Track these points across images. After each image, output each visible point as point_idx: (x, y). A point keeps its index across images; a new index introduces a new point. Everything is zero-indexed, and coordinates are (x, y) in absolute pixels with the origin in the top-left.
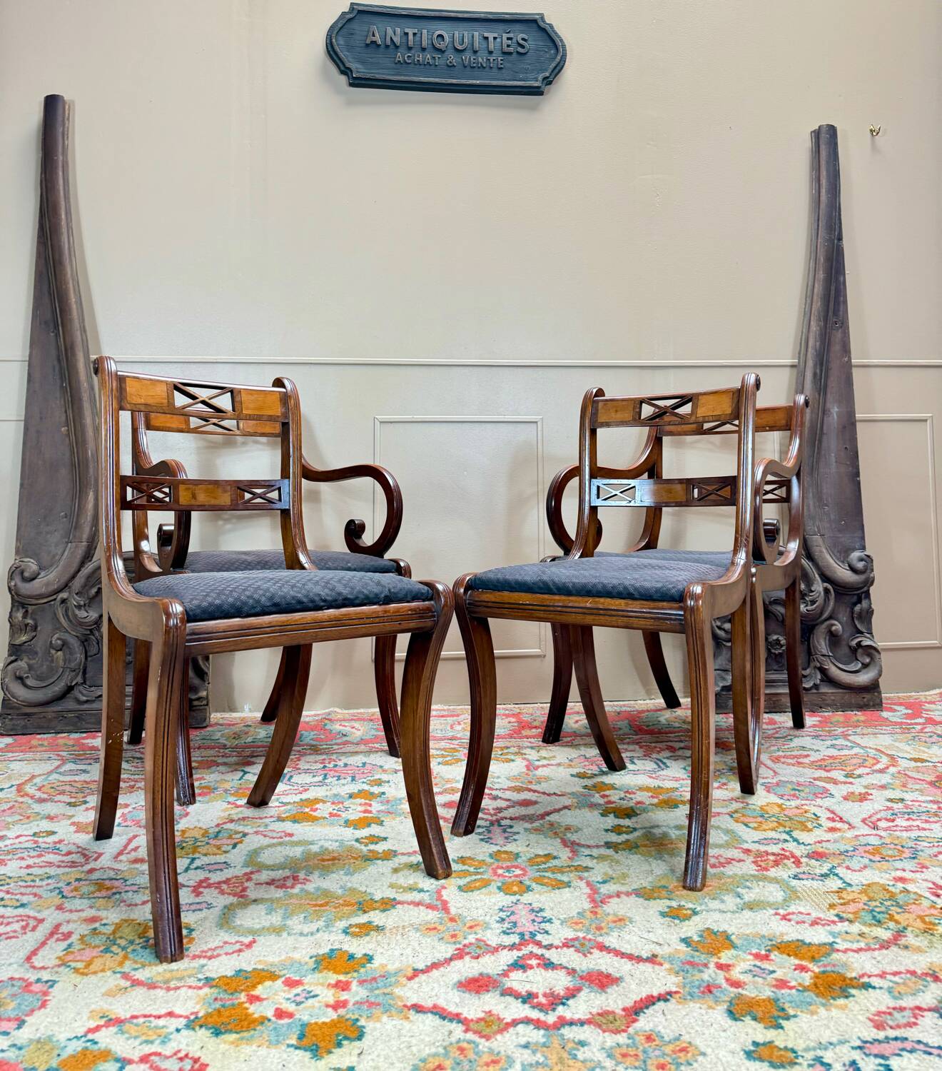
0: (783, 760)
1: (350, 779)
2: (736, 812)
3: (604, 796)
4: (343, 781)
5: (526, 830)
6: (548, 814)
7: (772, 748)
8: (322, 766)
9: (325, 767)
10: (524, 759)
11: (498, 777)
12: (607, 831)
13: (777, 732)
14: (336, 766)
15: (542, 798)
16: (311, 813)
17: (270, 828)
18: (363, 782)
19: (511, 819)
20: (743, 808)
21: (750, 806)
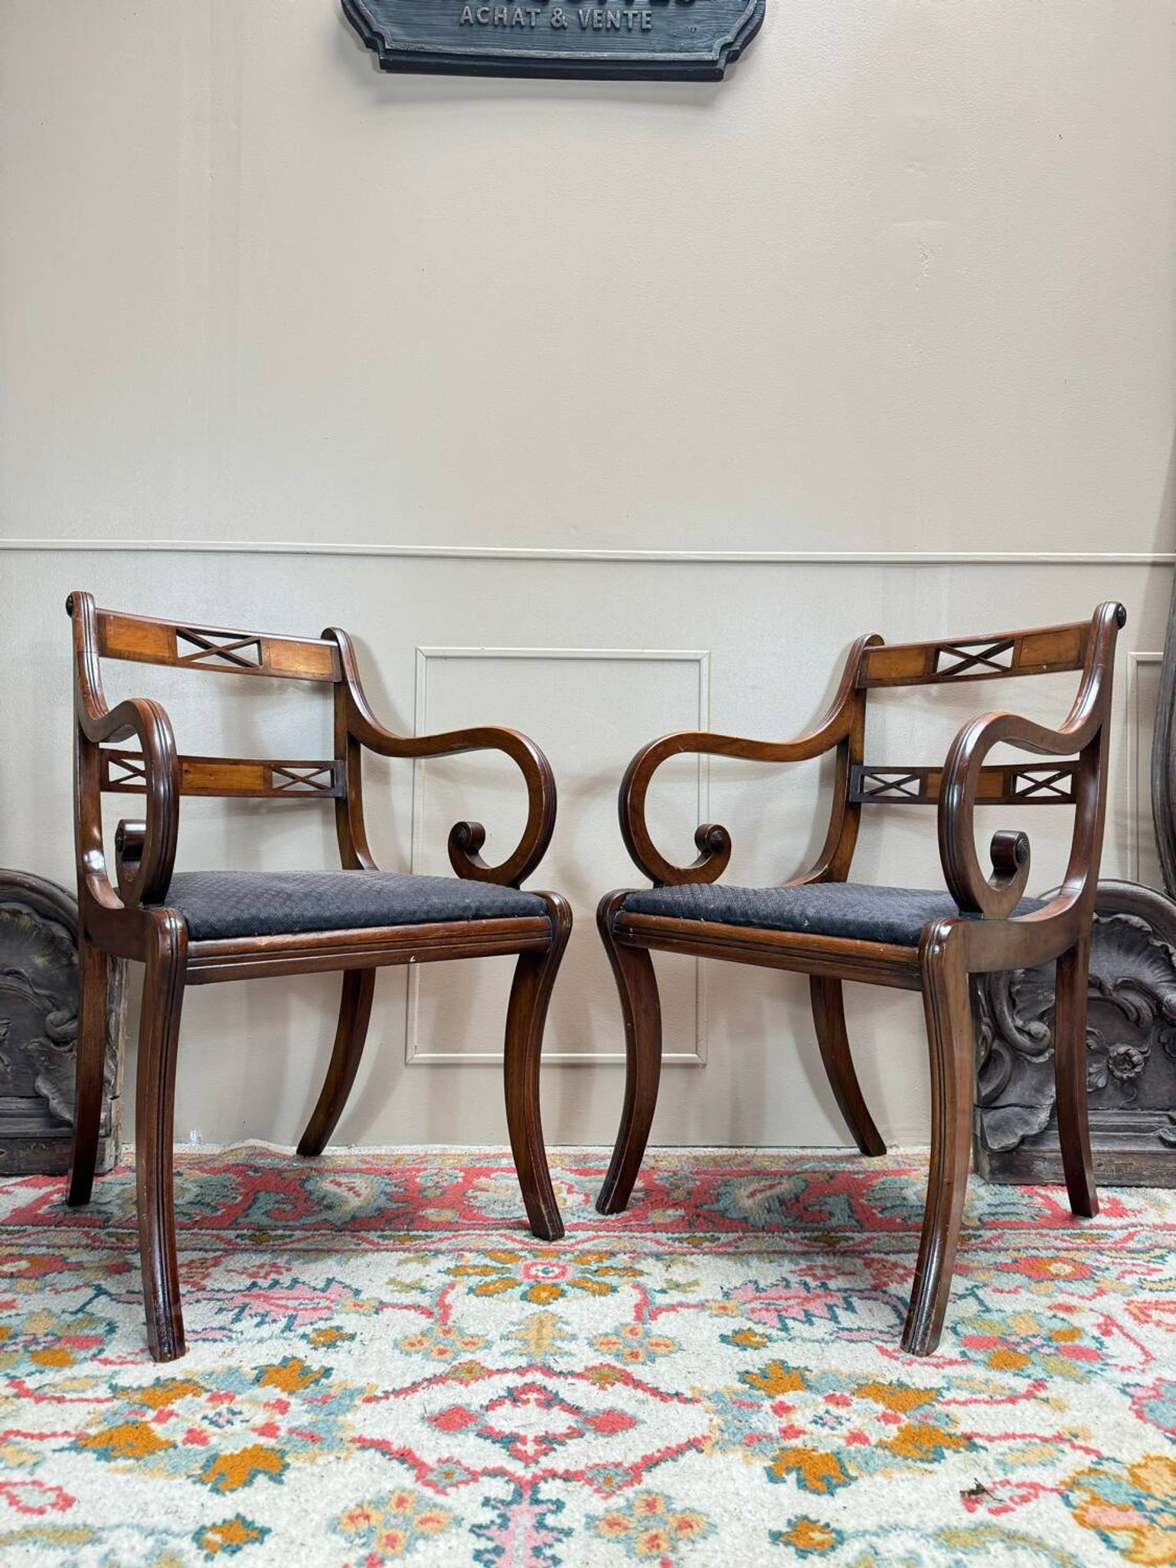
0: (1156, 1315)
1: (284, 1321)
2: (1074, 1484)
3: (781, 1409)
4: (265, 1331)
5: (591, 1521)
6: (651, 1463)
7: (1130, 1280)
8: (248, 1282)
9: (254, 1285)
10: (637, 1286)
11: (574, 1337)
12: (776, 1537)
13: (1131, 1236)
14: (276, 1283)
15: (648, 1410)
16: (153, 1426)
17: (40, 1474)
18: (304, 1336)
19: (568, 1477)
20: (1092, 1471)
21: (1106, 1466)
